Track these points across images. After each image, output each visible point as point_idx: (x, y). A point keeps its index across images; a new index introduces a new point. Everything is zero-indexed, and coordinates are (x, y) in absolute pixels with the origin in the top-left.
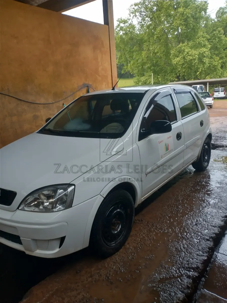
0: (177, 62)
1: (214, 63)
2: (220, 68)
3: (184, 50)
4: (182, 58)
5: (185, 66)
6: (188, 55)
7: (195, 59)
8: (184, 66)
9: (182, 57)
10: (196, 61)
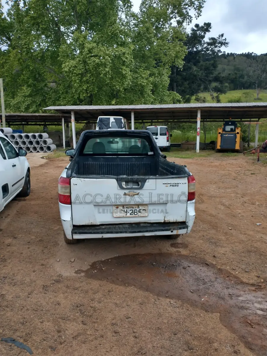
0: (70, 68)
1: (140, 81)
2: (151, 92)
3: (84, 44)
4: (81, 62)
5: (87, 79)
6: (90, 55)
7: (105, 65)
8: (84, 79)
9: (79, 61)
10: (107, 70)
